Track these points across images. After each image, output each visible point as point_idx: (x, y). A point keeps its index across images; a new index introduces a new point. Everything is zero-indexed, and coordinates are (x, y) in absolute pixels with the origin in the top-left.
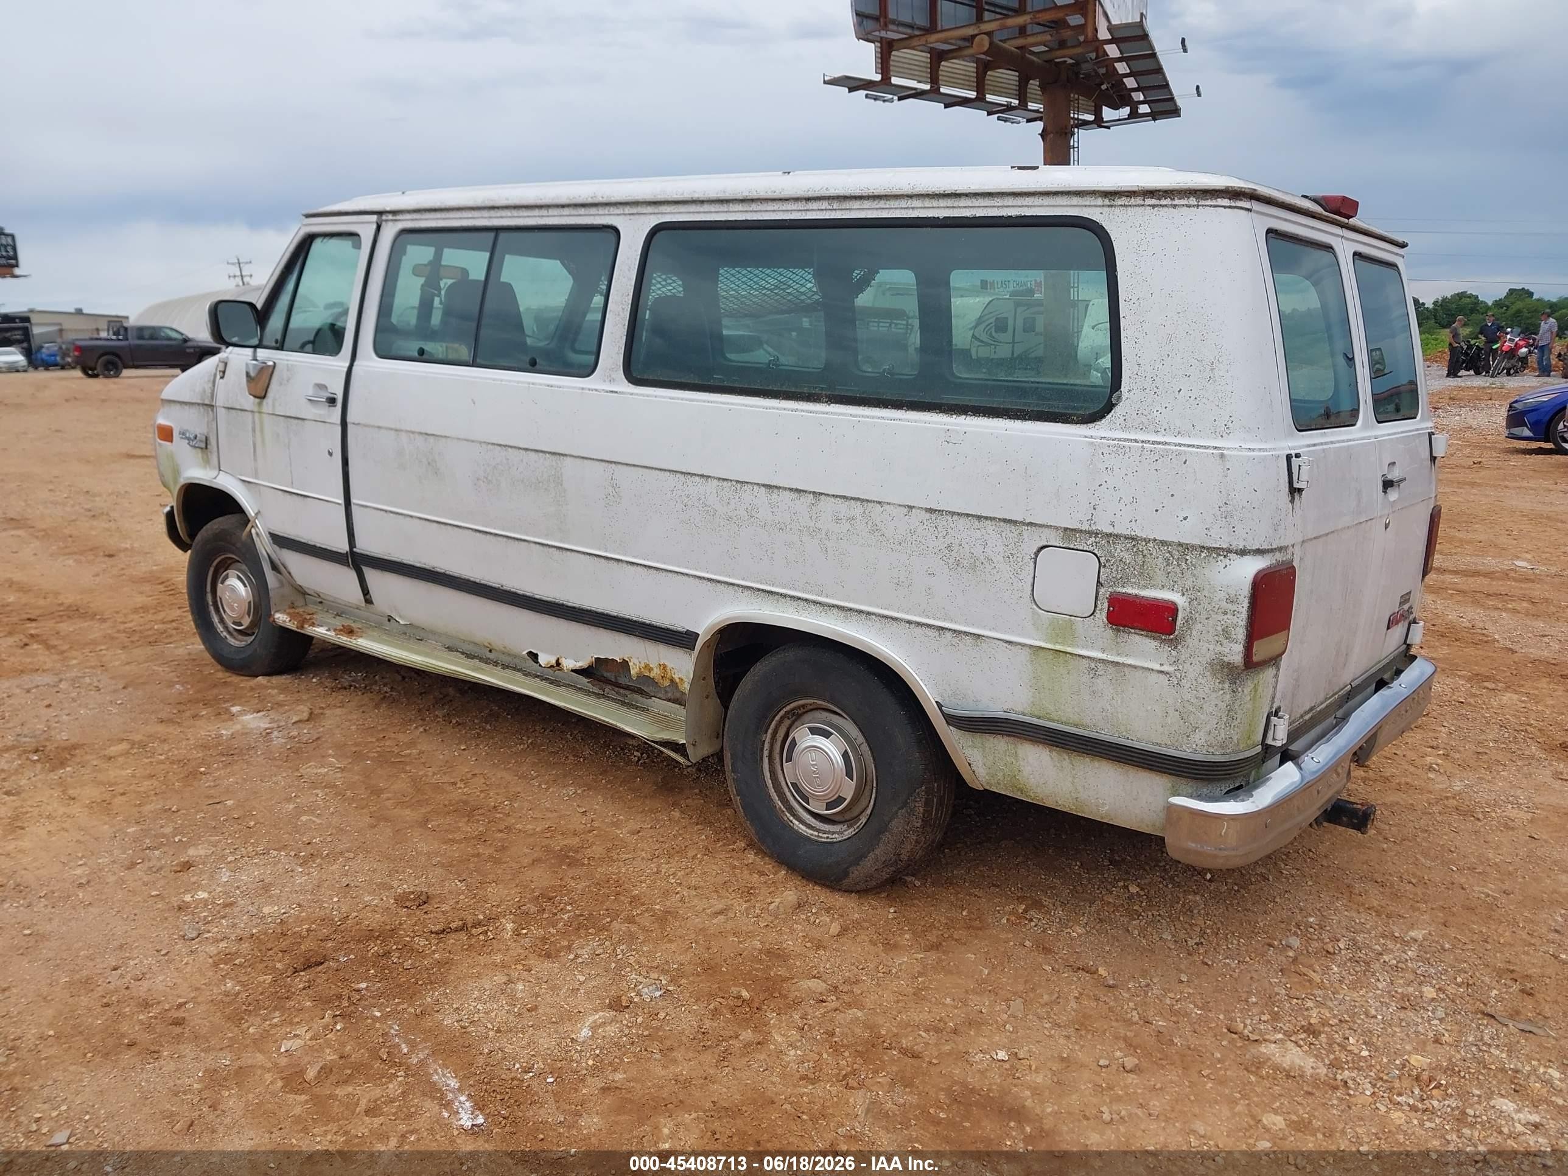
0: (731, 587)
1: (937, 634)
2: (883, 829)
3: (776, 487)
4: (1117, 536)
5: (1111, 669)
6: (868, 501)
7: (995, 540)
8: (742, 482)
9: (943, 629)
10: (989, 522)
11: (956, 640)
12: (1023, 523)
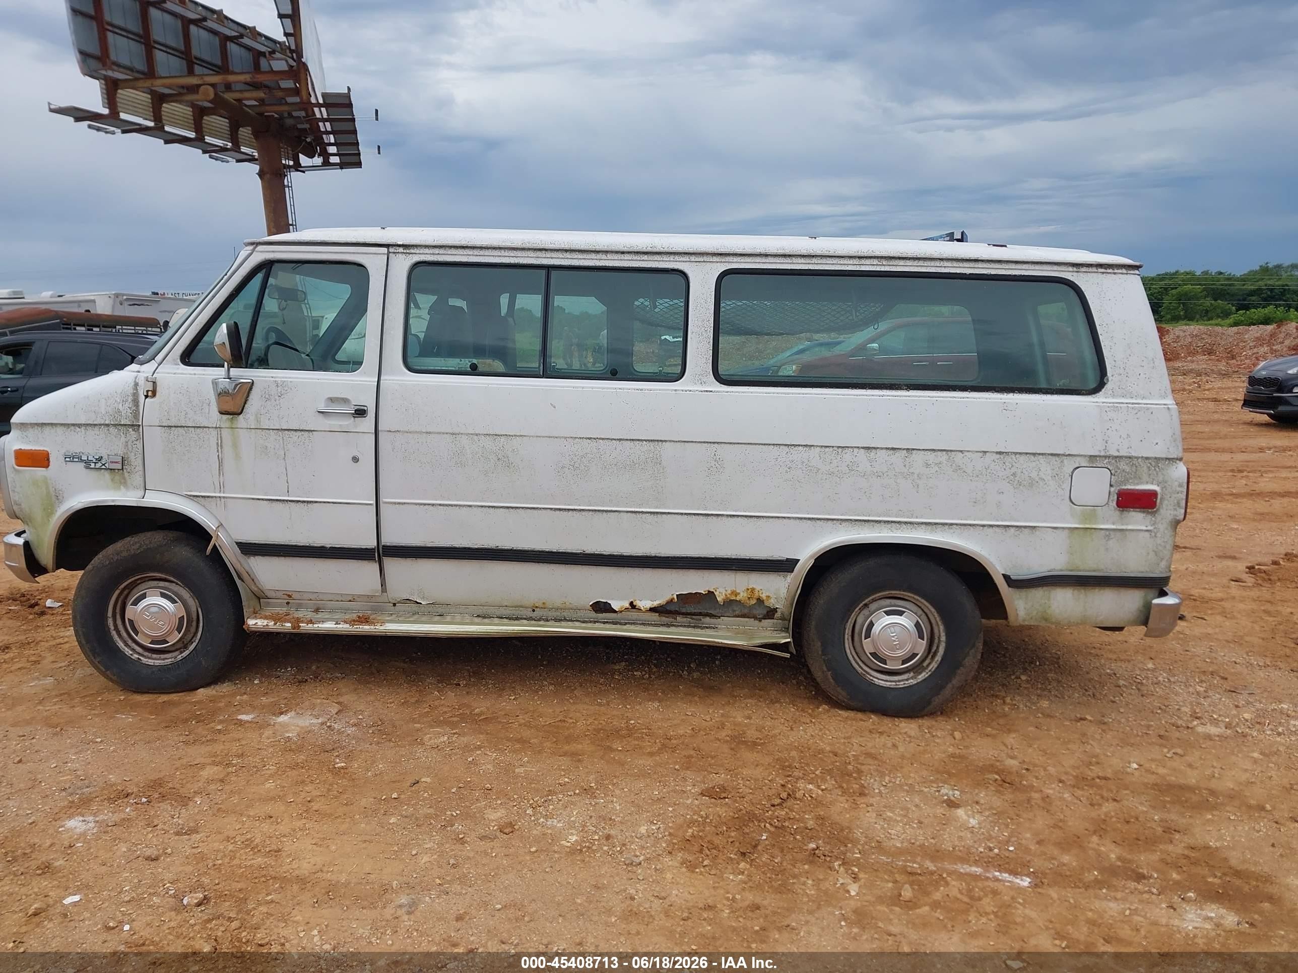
0: (830, 522)
1: (1004, 531)
2: (958, 665)
3: (874, 448)
4: (1121, 457)
5: (1118, 534)
6: (951, 451)
7: (1045, 467)
8: (843, 447)
9: (1008, 526)
10: (1041, 456)
11: (1018, 532)
12: (1064, 455)
